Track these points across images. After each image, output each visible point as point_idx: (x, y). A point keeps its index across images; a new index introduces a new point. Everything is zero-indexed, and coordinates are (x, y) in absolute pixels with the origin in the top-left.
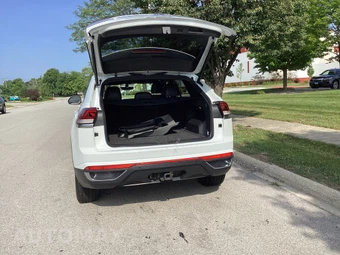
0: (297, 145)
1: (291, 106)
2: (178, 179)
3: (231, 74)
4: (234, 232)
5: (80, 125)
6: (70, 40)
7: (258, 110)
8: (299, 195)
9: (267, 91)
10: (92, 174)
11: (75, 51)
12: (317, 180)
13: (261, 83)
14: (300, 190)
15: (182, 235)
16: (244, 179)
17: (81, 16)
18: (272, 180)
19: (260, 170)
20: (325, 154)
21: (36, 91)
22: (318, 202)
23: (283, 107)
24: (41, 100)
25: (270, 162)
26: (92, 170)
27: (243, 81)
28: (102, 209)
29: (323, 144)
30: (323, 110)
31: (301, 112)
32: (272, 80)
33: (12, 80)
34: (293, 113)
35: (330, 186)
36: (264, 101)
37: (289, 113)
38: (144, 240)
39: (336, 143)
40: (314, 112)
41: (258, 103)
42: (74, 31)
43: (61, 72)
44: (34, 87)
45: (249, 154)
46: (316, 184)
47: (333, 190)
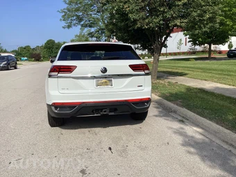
0: (205, 96)
1: (210, 70)
2: (113, 114)
3: (166, 46)
4: (143, 149)
5: (50, 76)
6: (61, 20)
7: (187, 72)
8: (195, 128)
9: (196, 59)
10: (56, 108)
11: (64, 28)
12: (210, 119)
13: (194, 53)
14: (197, 125)
15: (110, 149)
16: (161, 117)
17: (68, 4)
18: (180, 118)
19: (175, 112)
20: (221, 103)
21: (39, 54)
22: (206, 134)
23: (204, 70)
24: (42, 61)
25: (182, 106)
26: (56, 105)
27: (181, 51)
28: (64, 131)
29: (223, 96)
30: (231, 73)
31: (216, 74)
32: (202, 51)
33: (24, 46)
34: (210, 75)
35: (217, 123)
36: (192, 66)
37: (207, 74)
38: (85, 150)
39: (233, 96)
40: (225, 75)
41: (188, 67)
42: (64, 14)
43: (56, 42)
44: (38, 52)
45: (170, 101)
46: (208, 121)
47: (218, 126)
